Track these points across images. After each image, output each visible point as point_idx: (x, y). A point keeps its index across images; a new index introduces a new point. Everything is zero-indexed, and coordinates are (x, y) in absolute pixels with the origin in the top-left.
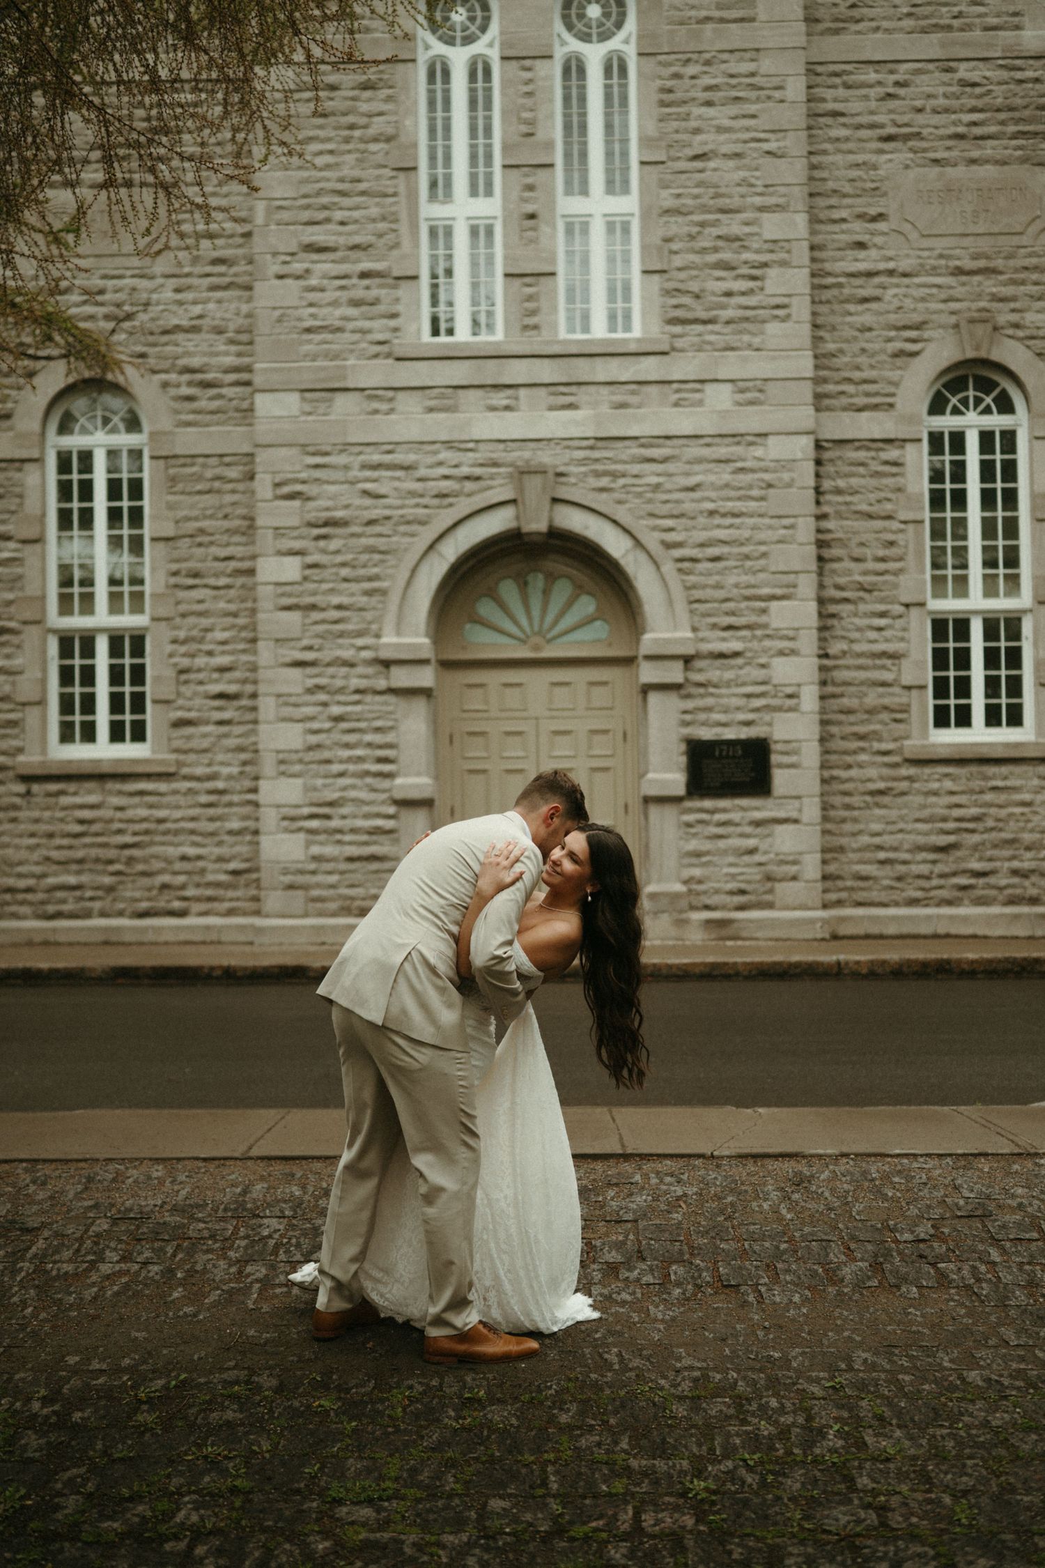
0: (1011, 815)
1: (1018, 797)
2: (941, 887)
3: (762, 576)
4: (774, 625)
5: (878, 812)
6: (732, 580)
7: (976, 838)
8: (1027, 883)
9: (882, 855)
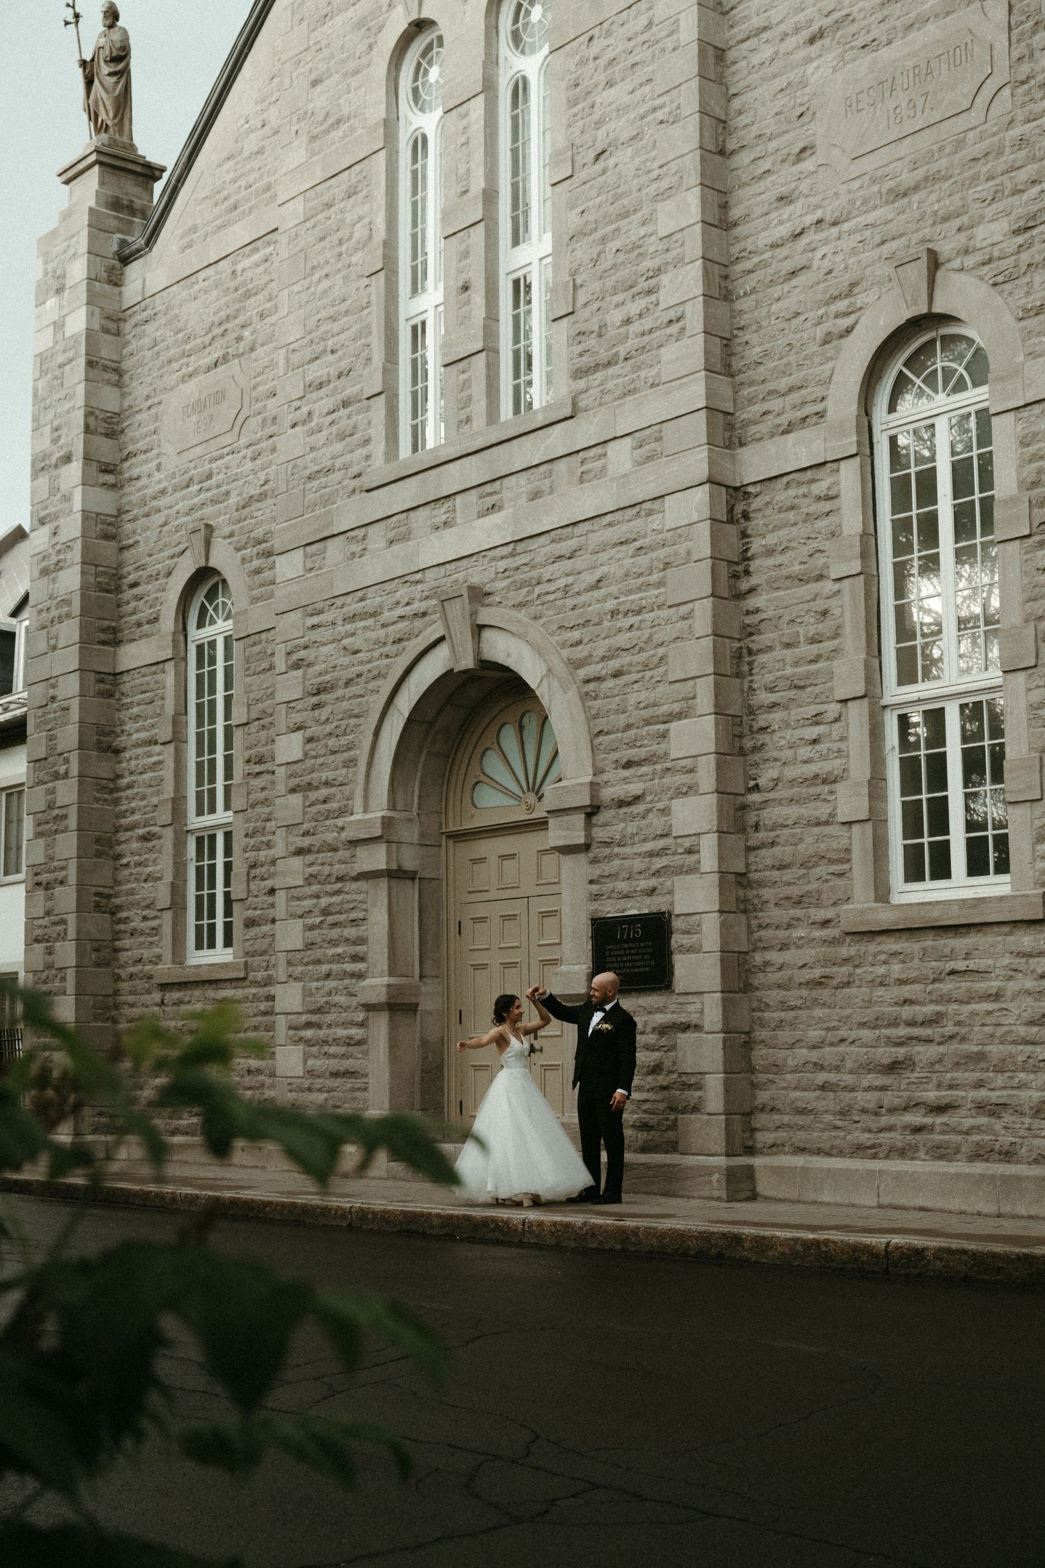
0: (974, 1014)
1: (982, 986)
2: (891, 1128)
3: (661, 688)
4: (674, 754)
5: (818, 1012)
6: (632, 699)
7: (933, 1051)
8: (998, 1125)
9: (821, 1077)
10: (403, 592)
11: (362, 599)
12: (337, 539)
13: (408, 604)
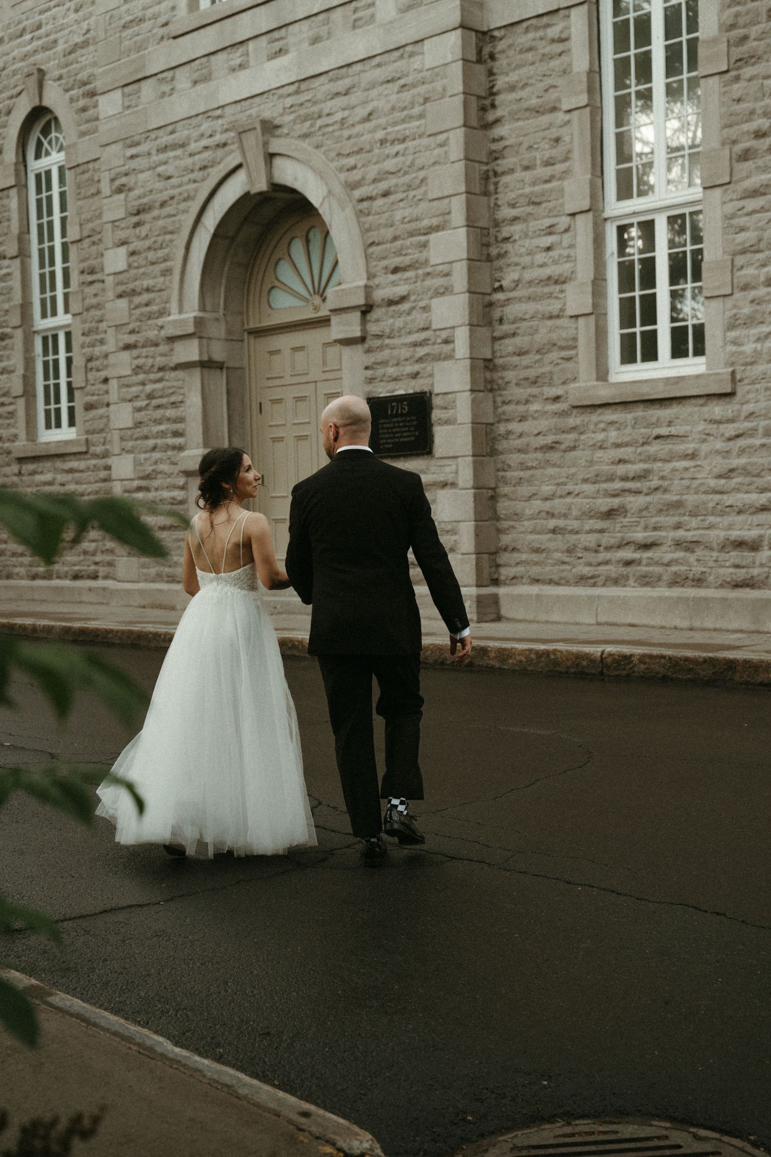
0: (674, 470)
1: (682, 447)
2: (607, 563)
3: (423, 205)
4: (433, 261)
5: (550, 471)
6: (398, 215)
7: (641, 500)
8: (692, 558)
9: (552, 523)
10: (206, 126)
11: (172, 133)
12: (150, 81)
13: (211, 136)
